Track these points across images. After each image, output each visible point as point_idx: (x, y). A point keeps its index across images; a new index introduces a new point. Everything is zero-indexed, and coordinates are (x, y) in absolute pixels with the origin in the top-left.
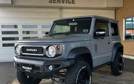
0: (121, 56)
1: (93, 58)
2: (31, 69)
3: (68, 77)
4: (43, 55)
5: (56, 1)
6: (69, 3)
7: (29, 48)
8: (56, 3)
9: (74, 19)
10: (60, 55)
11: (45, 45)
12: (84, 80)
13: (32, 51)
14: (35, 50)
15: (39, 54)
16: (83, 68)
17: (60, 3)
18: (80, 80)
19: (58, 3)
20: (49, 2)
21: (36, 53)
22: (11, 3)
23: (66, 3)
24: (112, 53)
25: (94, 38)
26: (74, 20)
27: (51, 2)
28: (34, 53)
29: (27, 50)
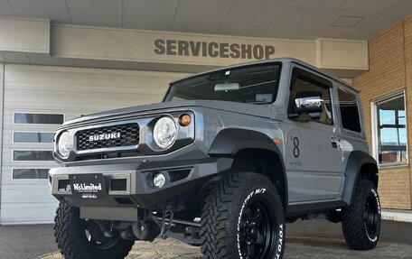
0: (373, 191)
1: (289, 175)
2: (100, 187)
3: (211, 213)
4: (137, 146)
5: (177, 50)
6: (211, 55)
7: (96, 133)
8: (175, 53)
9: (227, 70)
10: (189, 141)
11: (144, 117)
12: (262, 233)
13: (105, 140)
14: (113, 136)
15: (127, 145)
16: (258, 191)
17: (187, 54)
18: (250, 231)
19: (180, 53)
20: (156, 51)
21: (118, 142)
22: (48, 52)
23: (204, 55)
24: (344, 178)
25: (290, 118)
26: (228, 73)
27: (162, 52)
28: (112, 145)
29: (91, 138)
